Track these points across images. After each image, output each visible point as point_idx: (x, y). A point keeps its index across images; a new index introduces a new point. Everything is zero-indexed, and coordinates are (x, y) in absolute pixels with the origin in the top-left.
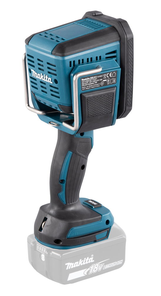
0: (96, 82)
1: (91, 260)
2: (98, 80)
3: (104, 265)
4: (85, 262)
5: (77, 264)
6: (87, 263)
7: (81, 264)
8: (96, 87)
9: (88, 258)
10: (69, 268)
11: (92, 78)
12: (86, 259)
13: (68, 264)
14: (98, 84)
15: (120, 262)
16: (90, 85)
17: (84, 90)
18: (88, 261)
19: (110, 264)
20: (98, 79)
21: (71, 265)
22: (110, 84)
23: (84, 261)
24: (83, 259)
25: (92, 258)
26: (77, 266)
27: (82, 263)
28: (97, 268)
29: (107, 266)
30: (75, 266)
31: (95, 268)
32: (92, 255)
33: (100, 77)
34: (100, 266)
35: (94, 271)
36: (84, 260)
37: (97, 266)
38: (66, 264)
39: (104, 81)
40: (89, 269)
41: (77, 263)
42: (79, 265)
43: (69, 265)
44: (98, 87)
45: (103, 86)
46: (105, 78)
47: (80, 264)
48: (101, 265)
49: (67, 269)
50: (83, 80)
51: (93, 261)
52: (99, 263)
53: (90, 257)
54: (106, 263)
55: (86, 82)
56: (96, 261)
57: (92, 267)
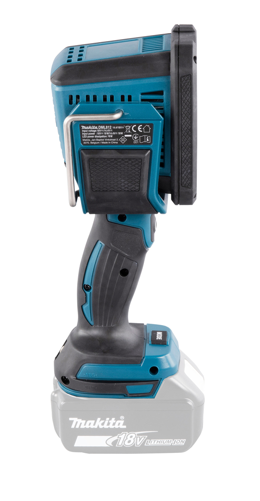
0: (112, 136)
1: (120, 424)
2: (114, 133)
3: (147, 439)
4: (109, 424)
5: (91, 424)
6: (111, 426)
7: (101, 427)
8: (111, 144)
9: (113, 419)
10: (77, 427)
11: (103, 127)
12: (110, 419)
13: (75, 420)
14: (115, 140)
15: (180, 442)
16: (99, 138)
17: (87, 144)
18: (114, 424)
19: (159, 440)
20: (114, 130)
21: (81, 424)
22: (139, 144)
23: (106, 422)
24: (103, 418)
25: (122, 422)
26: (92, 426)
27: (103, 424)
28: (132, 440)
29: (154, 443)
30: (87, 426)
31: (129, 439)
32: (122, 417)
33: (118, 129)
34: (138, 438)
35: (126, 443)
36: (105, 420)
37: (133, 437)
38: (71, 419)
39: (126, 136)
40: (115, 438)
41: (93, 422)
42: (96, 427)
43: (77, 422)
44: (115, 144)
45: (125, 144)
46: (129, 132)
47: (98, 426)
48: (141, 437)
49: (73, 426)
50: (83, 127)
51: (125, 427)
52: (136, 433)
53: (117, 419)
54: (151, 436)
55: (90, 132)
56: (130, 428)
57: (122, 436)
